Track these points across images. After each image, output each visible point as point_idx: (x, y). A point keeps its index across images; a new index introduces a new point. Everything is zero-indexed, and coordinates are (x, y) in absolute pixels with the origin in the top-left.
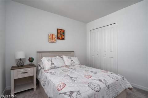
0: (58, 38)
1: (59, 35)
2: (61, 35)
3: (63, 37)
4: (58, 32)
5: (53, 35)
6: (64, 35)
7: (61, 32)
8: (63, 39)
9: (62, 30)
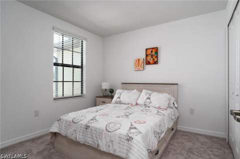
0: (148, 63)
1: (149, 58)
2: (152, 57)
3: (156, 60)
4: (148, 53)
5: (139, 60)
6: (157, 57)
7: (152, 52)
8: (156, 63)
9: (153, 48)
